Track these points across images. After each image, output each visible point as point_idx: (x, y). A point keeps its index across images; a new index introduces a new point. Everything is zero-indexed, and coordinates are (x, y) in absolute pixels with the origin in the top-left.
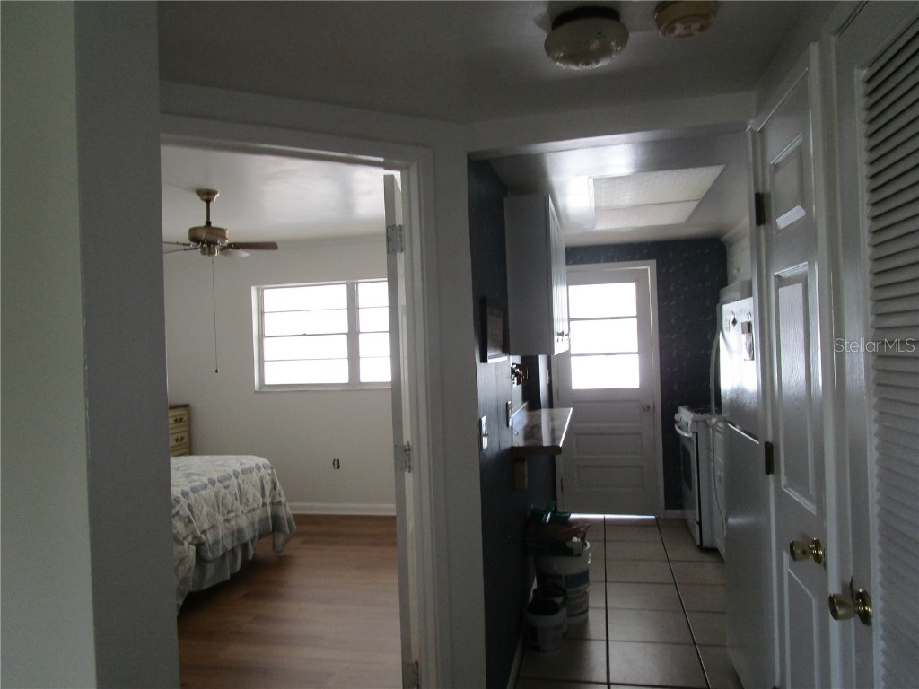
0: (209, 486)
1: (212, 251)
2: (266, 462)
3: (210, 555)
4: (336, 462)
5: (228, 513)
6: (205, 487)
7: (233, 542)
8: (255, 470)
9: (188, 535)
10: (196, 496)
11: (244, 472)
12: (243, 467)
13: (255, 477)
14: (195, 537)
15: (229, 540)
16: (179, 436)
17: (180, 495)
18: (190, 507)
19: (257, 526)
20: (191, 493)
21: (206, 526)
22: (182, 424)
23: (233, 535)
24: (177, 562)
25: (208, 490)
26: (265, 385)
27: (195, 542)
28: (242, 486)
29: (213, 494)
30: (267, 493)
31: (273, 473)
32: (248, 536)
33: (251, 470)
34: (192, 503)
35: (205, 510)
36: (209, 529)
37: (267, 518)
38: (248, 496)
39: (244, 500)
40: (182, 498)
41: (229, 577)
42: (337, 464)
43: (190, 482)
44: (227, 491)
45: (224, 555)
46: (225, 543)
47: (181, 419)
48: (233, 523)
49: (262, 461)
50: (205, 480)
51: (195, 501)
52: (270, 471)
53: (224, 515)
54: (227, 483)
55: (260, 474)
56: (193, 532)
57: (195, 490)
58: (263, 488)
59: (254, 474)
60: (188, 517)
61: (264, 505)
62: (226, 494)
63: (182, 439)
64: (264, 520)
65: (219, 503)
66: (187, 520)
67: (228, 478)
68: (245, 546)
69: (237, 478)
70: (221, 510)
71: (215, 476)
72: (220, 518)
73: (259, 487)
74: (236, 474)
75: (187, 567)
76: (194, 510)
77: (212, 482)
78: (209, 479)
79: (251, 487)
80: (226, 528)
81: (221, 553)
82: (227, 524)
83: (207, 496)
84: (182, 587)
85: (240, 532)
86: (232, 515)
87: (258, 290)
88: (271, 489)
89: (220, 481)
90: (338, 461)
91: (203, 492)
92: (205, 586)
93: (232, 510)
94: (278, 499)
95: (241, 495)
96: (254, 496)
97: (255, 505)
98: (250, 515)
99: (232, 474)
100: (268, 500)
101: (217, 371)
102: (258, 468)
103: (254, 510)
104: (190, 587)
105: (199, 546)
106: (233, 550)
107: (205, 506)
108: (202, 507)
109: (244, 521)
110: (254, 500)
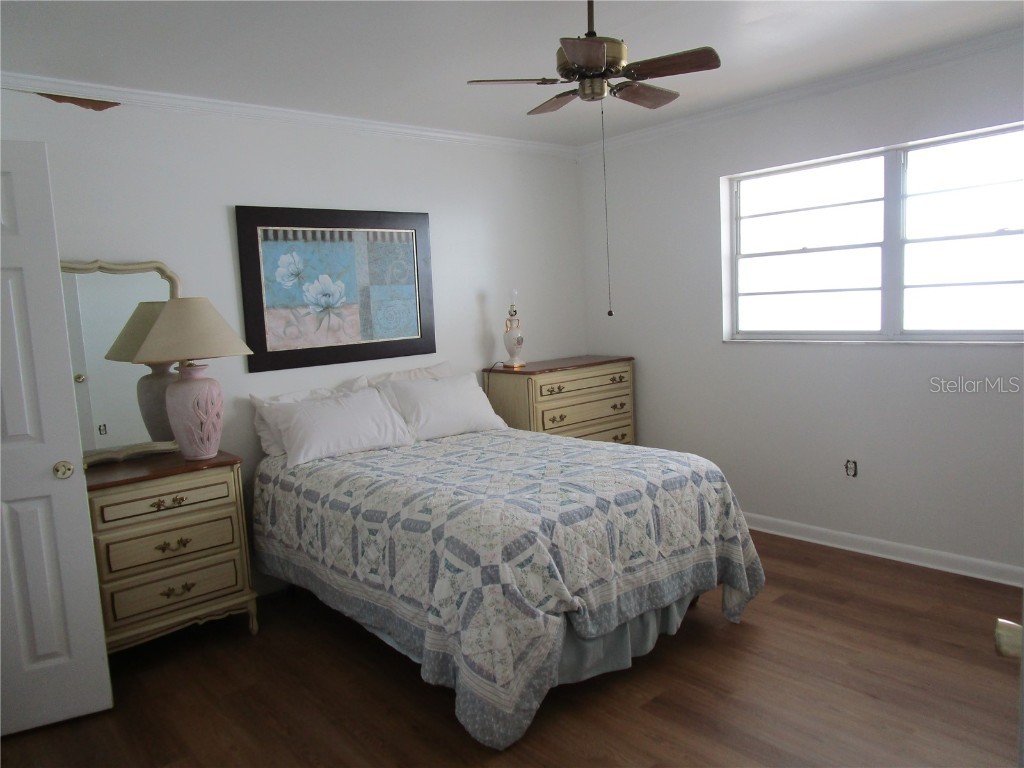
0: (597, 511)
1: (597, 90)
2: (714, 467)
3: (592, 630)
4: (851, 466)
5: (632, 557)
6: (587, 513)
7: (641, 605)
8: (690, 483)
9: (548, 598)
10: (569, 529)
11: (667, 486)
12: (668, 477)
13: (689, 495)
14: (562, 602)
15: (633, 603)
16: (618, 401)
17: (537, 529)
18: (554, 550)
19: (687, 579)
20: (558, 525)
21: (585, 582)
22: (623, 384)
23: (641, 594)
24: (526, 642)
25: (593, 520)
26: (738, 333)
27: (563, 609)
28: (662, 511)
29: (602, 526)
30: (711, 523)
31: (724, 489)
32: (670, 596)
33: (681, 483)
34: (560, 542)
35: (585, 555)
36: (592, 586)
37: (709, 565)
38: (673, 528)
39: (665, 536)
40: (541, 534)
41: (629, 664)
42: (852, 468)
43: (562, 504)
44: (630, 521)
45: (622, 627)
46: (624, 608)
47: (621, 378)
48: (640, 574)
49: (704, 464)
50: (590, 500)
51: (566, 539)
52: (718, 485)
53: (623, 560)
54: (631, 507)
55: (698, 490)
56: (559, 593)
57: (567, 519)
58: (702, 512)
59: (688, 490)
60: (549, 568)
61: (704, 542)
62: (628, 525)
63: (622, 405)
64: (702, 568)
65: (612, 541)
66: (546, 573)
67: (636, 496)
68: (664, 613)
69: (652, 495)
70: (617, 552)
71: (610, 494)
72: (616, 567)
73: (696, 515)
74: (652, 491)
75: (545, 651)
76: (564, 555)
77: (603, 505)
78: (598, 498)
79: (679, 514)
80: (627, 582)
81: (615, 623)
82: (630, 577)
83: (591, 529)
84: (535, 682)
85: (654, 588)
86: (640, 560)
87: (731, 181)
88: (721, 513)
89: (618, 504)
90: (855, 463)
91: (583, 523)
92: (587, 676)
93: (640, 553)
94: (731, 533)
95: (658, 527)
96: (684, 528)
97: (687, 544)
98: (675, 560)
99: (643, 490)
100: (712, 534)
101: (610, 314)
102: (696, 478)
103: (683, 551)
104: (556, 680)
105: (570, 616)
106: (641, 617)
107: (584, 547)
108: (579, 549)
109: (662, 572)
110: (684, 535)
